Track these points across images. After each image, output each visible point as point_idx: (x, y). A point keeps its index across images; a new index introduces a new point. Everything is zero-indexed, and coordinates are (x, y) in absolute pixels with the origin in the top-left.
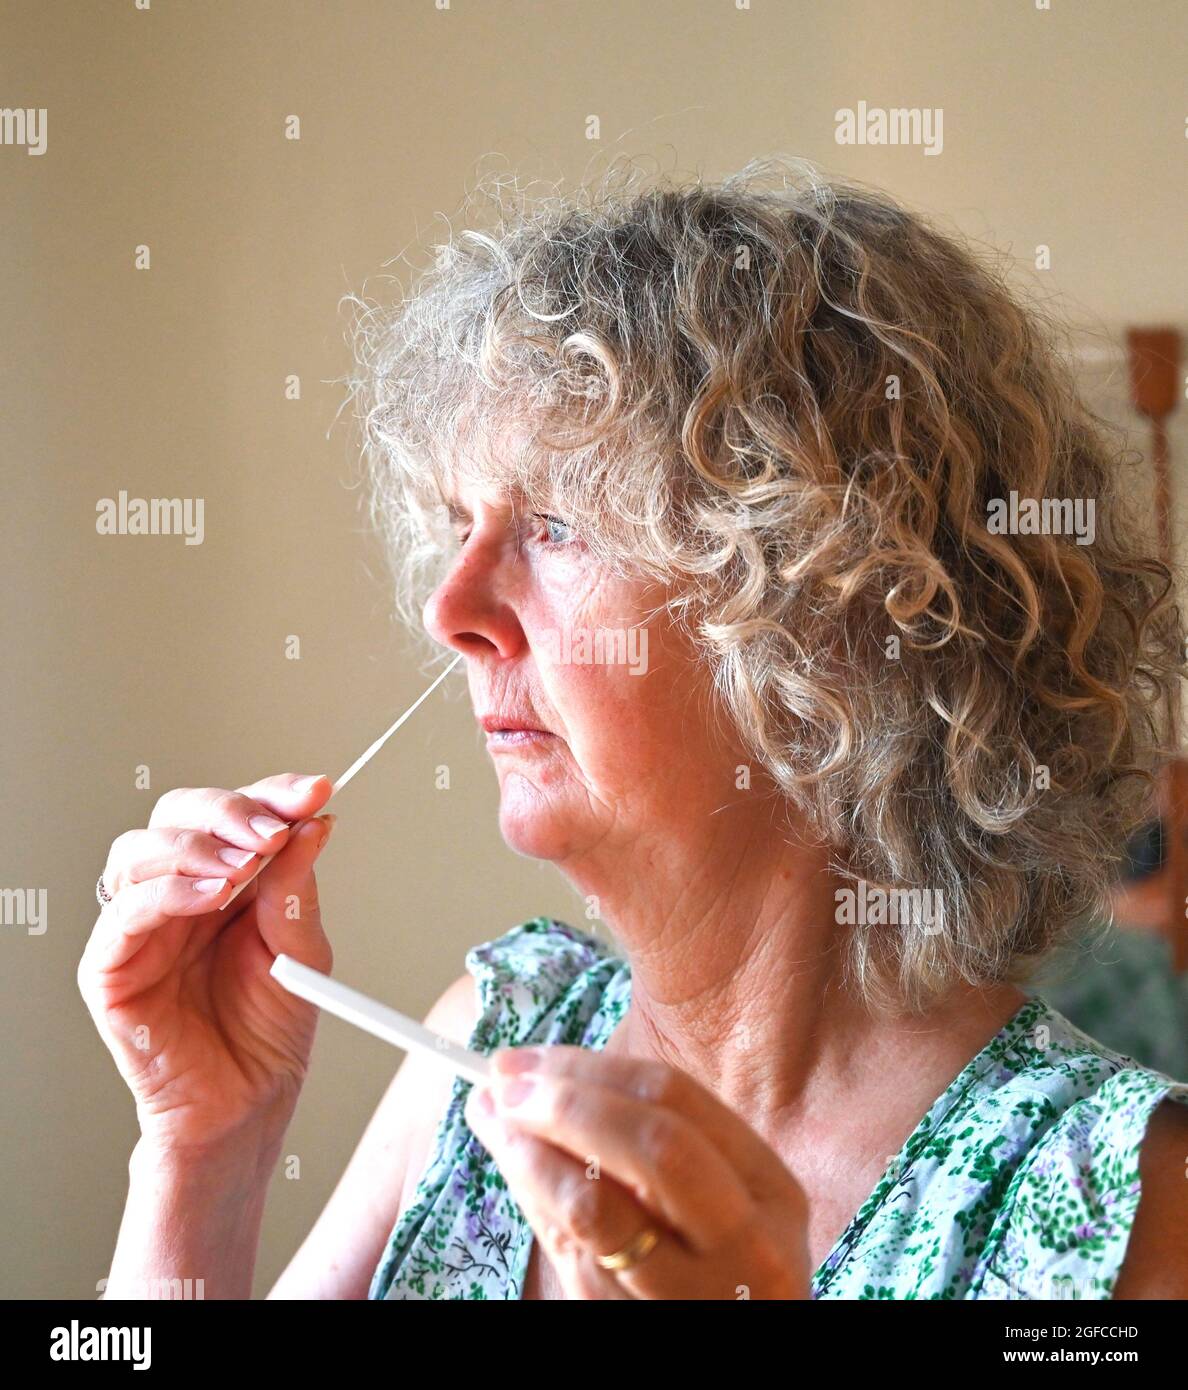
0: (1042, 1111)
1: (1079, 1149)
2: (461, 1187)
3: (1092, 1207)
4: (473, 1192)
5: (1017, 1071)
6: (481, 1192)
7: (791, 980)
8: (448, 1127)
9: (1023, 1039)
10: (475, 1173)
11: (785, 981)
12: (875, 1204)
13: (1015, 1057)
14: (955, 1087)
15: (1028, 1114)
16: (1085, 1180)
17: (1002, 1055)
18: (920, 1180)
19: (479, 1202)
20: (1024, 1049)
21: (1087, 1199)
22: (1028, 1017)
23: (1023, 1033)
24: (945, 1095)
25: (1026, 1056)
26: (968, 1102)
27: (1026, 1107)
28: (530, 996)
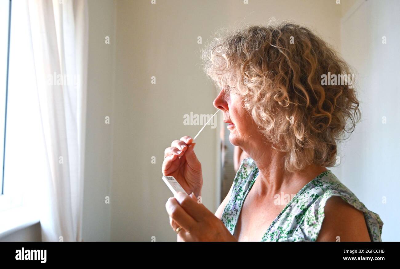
0: (315, 196)
1: (316, 206)
2: (233, 200)
3: (316, 218)
4: (235, 201)
5: (316, 186)
6: (236, 201)
7: (277, 166)
8: (233, 190)
9: (319, 180)
10: (236, 198)
11: (276, 167)
12: (284, 210)
13: (317, 183)
14: (303, 189)
15: (313, 197)
16: (316, 212)
17: (314, 183)
18: (293, 207)
19: (235, 203)
20: (319, 182)
21: (315, 216)
22: (322, 175)
23: (320, 178)
24: (301, 190)
25: (319, 183)
26: (305, 192)
27: (313, 195)
28: (250, 167)
